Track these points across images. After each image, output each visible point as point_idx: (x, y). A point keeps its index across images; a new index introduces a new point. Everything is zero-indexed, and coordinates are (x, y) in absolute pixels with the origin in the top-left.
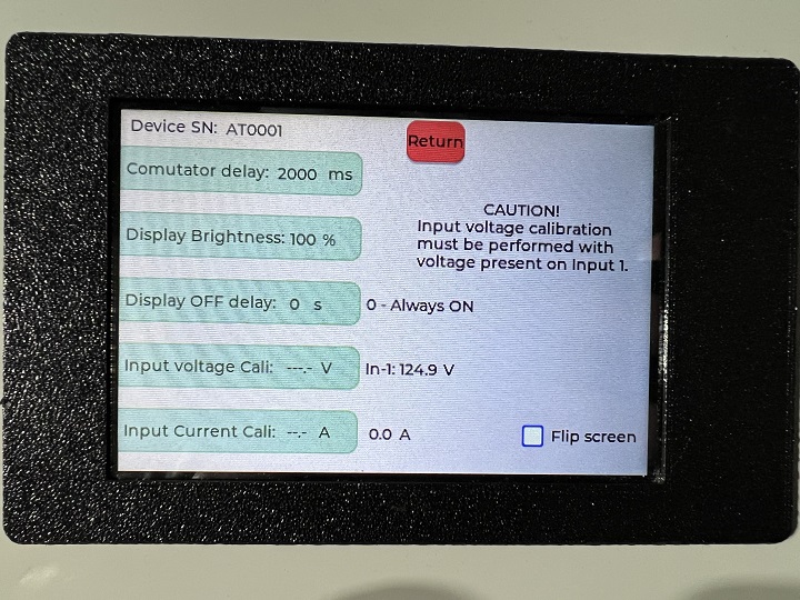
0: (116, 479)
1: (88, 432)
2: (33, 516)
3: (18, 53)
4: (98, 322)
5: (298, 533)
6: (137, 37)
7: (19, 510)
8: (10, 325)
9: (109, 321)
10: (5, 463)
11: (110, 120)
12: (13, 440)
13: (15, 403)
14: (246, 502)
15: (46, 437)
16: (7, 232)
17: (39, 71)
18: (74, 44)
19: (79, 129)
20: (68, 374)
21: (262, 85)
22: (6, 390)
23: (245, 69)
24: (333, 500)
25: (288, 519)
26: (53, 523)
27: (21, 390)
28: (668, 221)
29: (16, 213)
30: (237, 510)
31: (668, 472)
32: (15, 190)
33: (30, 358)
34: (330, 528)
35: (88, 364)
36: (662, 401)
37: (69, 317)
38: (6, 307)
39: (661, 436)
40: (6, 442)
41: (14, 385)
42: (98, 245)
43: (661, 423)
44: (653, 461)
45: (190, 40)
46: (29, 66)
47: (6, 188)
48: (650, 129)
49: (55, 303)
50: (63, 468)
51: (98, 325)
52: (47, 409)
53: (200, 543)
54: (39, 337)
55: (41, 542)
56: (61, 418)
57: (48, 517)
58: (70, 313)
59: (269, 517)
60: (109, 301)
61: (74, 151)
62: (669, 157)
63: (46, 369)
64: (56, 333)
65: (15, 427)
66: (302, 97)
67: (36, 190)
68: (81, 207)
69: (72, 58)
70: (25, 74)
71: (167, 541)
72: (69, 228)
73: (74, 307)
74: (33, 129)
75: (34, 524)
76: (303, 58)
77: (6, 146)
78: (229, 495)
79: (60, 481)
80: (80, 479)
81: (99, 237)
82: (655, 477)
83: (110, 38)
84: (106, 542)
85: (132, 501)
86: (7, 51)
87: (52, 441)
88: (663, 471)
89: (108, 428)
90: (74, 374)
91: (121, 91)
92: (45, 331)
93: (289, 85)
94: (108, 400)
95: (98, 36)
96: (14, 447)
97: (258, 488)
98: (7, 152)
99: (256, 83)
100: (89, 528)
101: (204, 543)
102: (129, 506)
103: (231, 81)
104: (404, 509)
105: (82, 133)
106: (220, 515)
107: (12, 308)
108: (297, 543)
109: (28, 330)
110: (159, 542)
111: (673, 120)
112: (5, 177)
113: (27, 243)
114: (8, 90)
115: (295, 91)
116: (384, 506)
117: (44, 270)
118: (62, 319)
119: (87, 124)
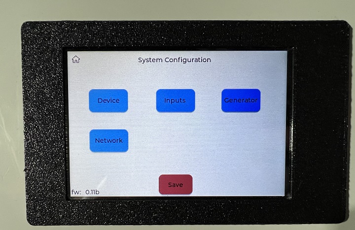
0: (70, 200)
1: (58, 182)
2: (38, 215)
3: (26, 30)
4: (61, 138)
5: (142, 220)
6: (73, 22)
7: (33, 212)
8: (27, 140)
9: (65, 137)
10: (27, 194)
11: (63, 56)
12: (30, 185)
13: (30, 170)
14: (121, 208)
15: (42, 184)
16: (24, 103)
17: (34, 37)
18: (48, 26)
19: (51, 60)
20: (50, 159)
21: (124, 40)
22: (26, 166)
23: (117, 33)
24: (156, 207)
25: (138, 215)
26: (46, 217)
27: (32, 165)
28: (293, 91)
29: (27, 95)
30: (118, 212)
31: (293, 195)
32: (27, 86)
33: (35, 152)
34: (155, 218)
35: (57, 154)
36: (291, 165)
37: (50, 136)
38: (25, 132)
39: (290, 180)
40: (27, 186)
41: (29, 163)
42: (60, 107)
43: (290, 174)
44: (287, 190)
45: (94, 22)
46: (30, 35)
47: (23, 85)
48: (286, 52)
49: (44, 131)
50: (49, 196)
51: (61, 139)
52: (42, 173)
53: (103, 224)
54: (38, 144)
55: (41, 225)
56: (48, 176)
57: (44, 215)
58: (50, 134)
59: (131, 214)
60: (65, 129)
61: (49, 69)
62: (293, 64)
63: (41, 157)
64: (45, 143)
65: (30, 180)
66: (140, 44)
67: (35, 85)
68: (53, 92)
69: (47, 32)
70: (29, 38)
71: (90, 224)
72: (48, 101)
73: (51, 132)
74: (33, 61)
75: (38, 218)
76: (140, 28)
77: (22, 68)
78: (115, 205)
79: (48, 201)
80: (56, 200)
81: (60, 104)
82: (288, 196)
83: (62, 23)
84: (67, 225)
85: (77, 208)
86: (22, 29)
87: (44, 185)
88: (291, 194)
89: (66, 180)
90: (52, 159)
91: (67, 44)
92: (40, 142)
93: (135, 39)
94: (66, 168)
95: (57, 22)
96: (30, 188)
97: (125, 203)
98: (23, 70)
99: (121, 39)
100: (60, 219)
101: (105, 225)
102: (75, 210)
103: (111, 38)
104: (184, 211)
105: (52, 62)
106: (111, 213)
107: (27, 133)
108: (142, 224)
109: (34, 141)
110: (87, 225)
111: (295, 48)
112: (23, 81)
113: (32, 107)
114: (23, 45)
115: (137, 41)
116: (176, 209)
117: (39, 117)
118: (47, 137)
119: (54, 58)
